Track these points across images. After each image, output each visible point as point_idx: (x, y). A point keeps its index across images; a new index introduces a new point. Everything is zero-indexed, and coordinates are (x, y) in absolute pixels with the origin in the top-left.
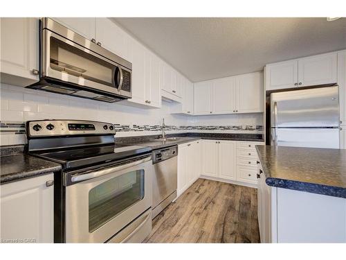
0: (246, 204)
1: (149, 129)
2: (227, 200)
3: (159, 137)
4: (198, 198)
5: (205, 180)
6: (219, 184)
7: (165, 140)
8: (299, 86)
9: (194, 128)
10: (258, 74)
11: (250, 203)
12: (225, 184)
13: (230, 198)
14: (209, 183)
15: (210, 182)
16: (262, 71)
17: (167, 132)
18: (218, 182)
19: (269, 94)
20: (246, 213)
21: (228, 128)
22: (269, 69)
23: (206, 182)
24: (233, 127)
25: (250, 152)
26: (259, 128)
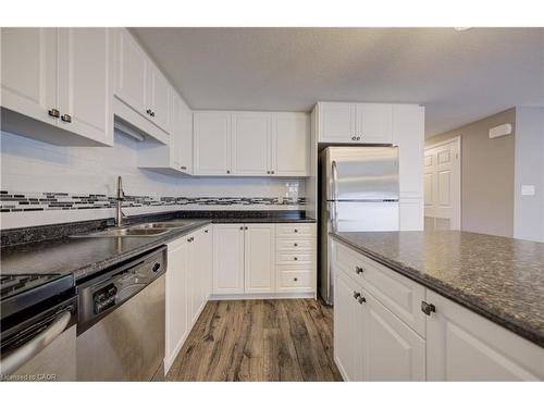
0: (301, 335)
1: (68, 206)
2: (270, 338)
3: (104, 225)
4: (214, 355)
5: (218, 303)
6: (247, 307)
7: (123, 232)
8: (358, 142)
9: (192, 201)
10: (304, 117)
11: (307, 333)
12: (257, 302)
13: (275, 331)
14: (228, 309)
15: (230, 304)
16: (310, 112)
17: (129, 212)
18: (244, 301)
19: (322, 148)
20: (309, 357)
21: (256, 202)
22: (323, 108)
23: (223, 308)
24: (264, 200)
25: (296, 242)
26: (302, 201)
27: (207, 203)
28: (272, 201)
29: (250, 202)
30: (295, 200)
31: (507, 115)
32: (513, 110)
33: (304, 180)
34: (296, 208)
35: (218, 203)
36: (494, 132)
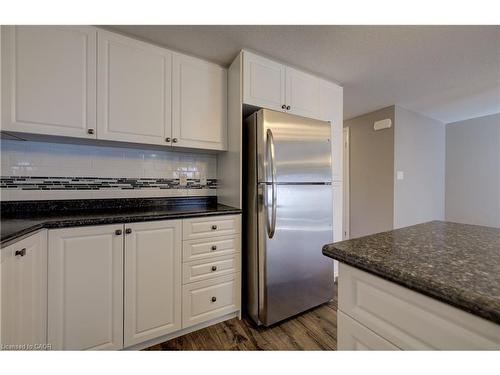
8: (288, 111)
9: (7, 183)
16: (228, 64)
21: (144, 186)
24: (159, 181)
25: (213, 244)
26: (212, 183)
27: (43, 187)
28: (171, 184)
29: (134, 184)
30: (204, 182)
31: (388, 112)
32: (392, 108)
33: (215, 156)
34: (204, 193)
35: (68, 187)
36: (379, 125)
